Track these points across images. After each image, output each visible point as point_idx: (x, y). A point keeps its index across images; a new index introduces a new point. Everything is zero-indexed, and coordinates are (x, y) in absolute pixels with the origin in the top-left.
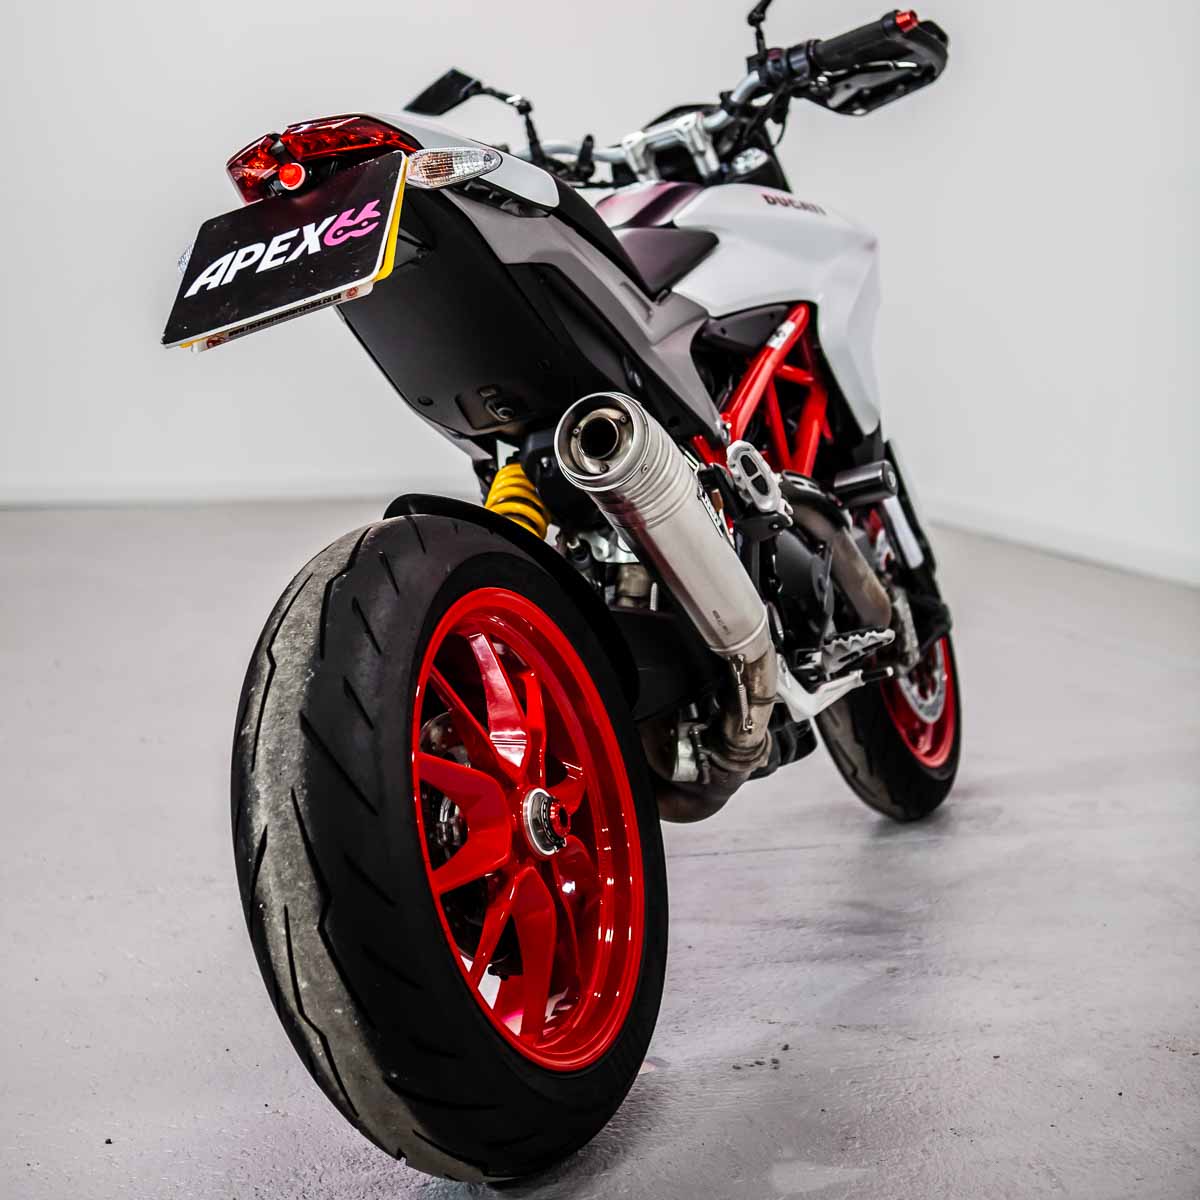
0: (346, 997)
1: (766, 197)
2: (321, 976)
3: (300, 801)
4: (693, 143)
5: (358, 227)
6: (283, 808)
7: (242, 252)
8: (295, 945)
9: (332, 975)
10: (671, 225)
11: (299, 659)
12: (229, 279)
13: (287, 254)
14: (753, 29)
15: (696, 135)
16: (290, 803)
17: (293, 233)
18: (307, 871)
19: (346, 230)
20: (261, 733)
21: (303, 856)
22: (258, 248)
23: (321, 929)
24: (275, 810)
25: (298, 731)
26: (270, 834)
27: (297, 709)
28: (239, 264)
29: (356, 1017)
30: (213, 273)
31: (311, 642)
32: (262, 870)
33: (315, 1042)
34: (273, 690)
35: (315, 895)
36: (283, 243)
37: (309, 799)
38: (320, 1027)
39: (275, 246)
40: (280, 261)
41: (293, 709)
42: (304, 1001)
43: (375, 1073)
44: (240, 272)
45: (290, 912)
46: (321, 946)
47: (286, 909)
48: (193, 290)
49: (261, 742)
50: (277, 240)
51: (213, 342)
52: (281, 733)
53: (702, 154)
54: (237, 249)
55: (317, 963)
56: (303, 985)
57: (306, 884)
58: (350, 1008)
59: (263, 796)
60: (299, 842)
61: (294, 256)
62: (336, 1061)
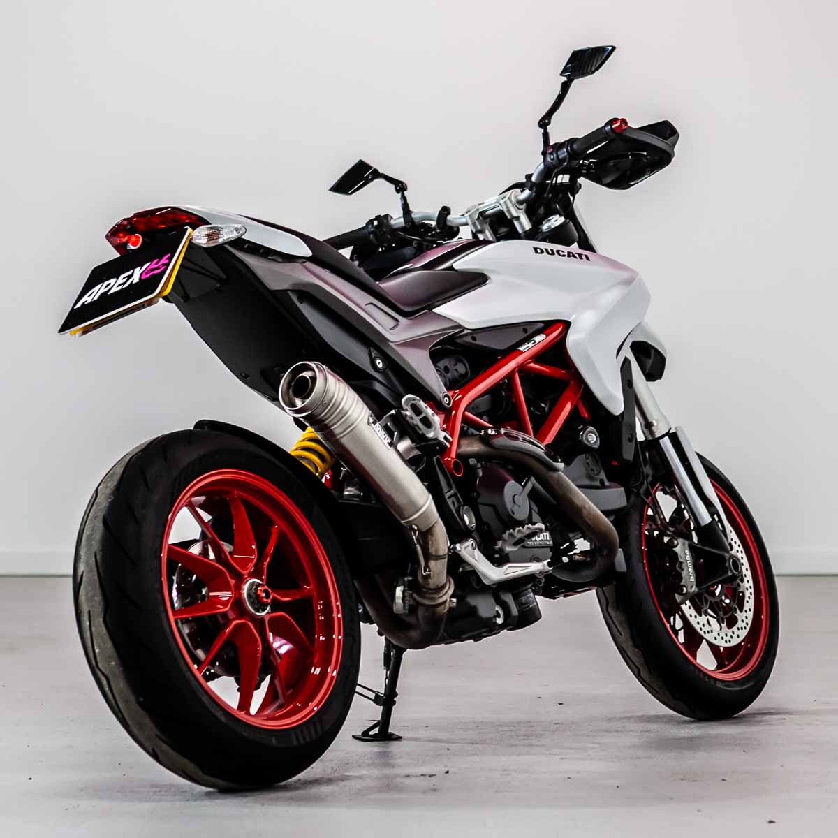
0: (115, 654)
1: (535, 249)
2: (104, 645)
3: (98, 557)
4: (509, 210)
5: (157, 268)
6: (91, 561)
7: (106, 283)
8: (93, 629)
9: (109, 644)
10: (451, 268)
11: (108, 491)
12: (96, 298)
13: (124, 284)
14: (542, 131)
15: (510, 205)
16: (94, 559)
17: (129, 273)
18: (98, 591)
19: (152, 270)
20: (86, 527)
21: (97, 585)
22: (112, 281)
23: (105, 621)
24: (87, 564)
25: (101, 525)
26: (84, 575)
27: (102, 515)
28: (103, 290)
29: (121, 666)
30: (90, 295)
31: (115, 483)
32: (80, 593)
33: (105, 682)
34: (94, 507)
35: (102, 603)
36: (124, 278)
37: (102, 556)
38: (106, 673)
39: (121, 280)
40: (120, 288)
41: (101, 515)
42: (98, 659)
43: (132, 698)
44: (102, 294)
45: (91, 613)
46: (104, 629)
47: (89, 612)
48: (79, 305)
49: (85, 531)
50: (122, 276)
51: (85, 331)
52: (95, 526)
53: (518, 218)
54: (103, 282)
55: (102, 638)
56: (97, 651)
57: (98, 598)
58: (118, 662)
59: (83, 557)
60: (96, 577)
61: (126, 285)
62: (115, 692)
